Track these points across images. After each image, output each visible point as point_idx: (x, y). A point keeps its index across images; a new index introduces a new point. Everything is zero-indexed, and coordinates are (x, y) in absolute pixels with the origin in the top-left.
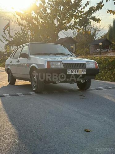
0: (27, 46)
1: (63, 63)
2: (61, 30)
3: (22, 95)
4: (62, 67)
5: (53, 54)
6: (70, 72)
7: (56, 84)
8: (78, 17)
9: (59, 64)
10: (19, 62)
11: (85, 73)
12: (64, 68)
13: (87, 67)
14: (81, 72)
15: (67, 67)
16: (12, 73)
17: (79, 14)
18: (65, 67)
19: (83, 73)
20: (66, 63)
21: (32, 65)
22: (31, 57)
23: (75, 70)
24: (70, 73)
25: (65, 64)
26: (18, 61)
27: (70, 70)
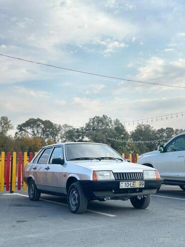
1: (113, 173)
4: (112, 178)
6: (123, 185)
7: (104, 201)
9: (108, 174)
10: (49, 169)
11: (144, 186)
12: (116, 180)
13: (146, 177)
14: (137, 184)
15: (119, 178)
16: (36, 184)
18: (117, 178)
19: (141, 187)
20: (117, 173)
21: (69, 176)
22: (67, 164)
23: (129, 183)
24: (124, 187)
25: (116, 175)
27: (124, 183)
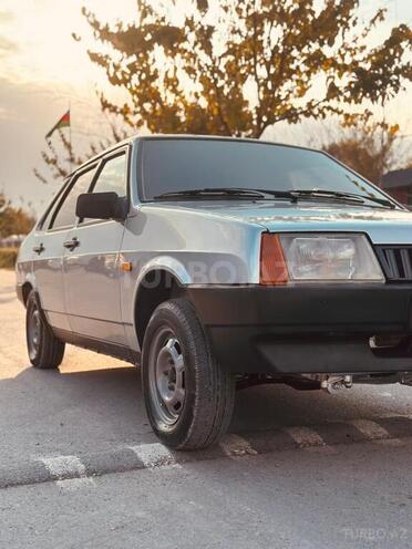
0: (124, 153)
1: (374, 247)
2: (271, 121)
3: (77, 475)
4: (371, 272)
5: (279, 195)
8: (343, 69)
9: (348, 252)
10: (77, 244)
12: (389, 281)
16: (45, 306)
17: (343, 59)
18: (394, 274)
21: (148, 266)
22: (144, 216)
26: (71, 241)
